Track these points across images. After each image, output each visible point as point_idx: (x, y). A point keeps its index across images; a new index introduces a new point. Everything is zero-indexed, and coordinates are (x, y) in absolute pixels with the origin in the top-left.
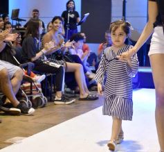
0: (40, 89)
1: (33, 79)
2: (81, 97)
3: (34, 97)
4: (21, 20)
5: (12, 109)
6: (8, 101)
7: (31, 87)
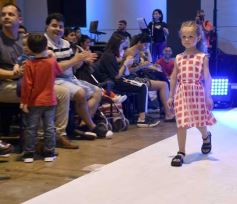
0: (121, 111)
1: (114, 99)
2: (167, 118)
3: (115, 119)
4: (100, 33)
5: (87, 133)
6: (83, 123)
7: (111, 108)
